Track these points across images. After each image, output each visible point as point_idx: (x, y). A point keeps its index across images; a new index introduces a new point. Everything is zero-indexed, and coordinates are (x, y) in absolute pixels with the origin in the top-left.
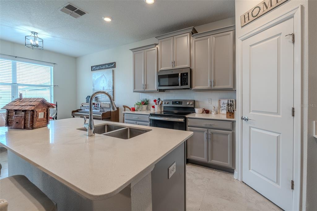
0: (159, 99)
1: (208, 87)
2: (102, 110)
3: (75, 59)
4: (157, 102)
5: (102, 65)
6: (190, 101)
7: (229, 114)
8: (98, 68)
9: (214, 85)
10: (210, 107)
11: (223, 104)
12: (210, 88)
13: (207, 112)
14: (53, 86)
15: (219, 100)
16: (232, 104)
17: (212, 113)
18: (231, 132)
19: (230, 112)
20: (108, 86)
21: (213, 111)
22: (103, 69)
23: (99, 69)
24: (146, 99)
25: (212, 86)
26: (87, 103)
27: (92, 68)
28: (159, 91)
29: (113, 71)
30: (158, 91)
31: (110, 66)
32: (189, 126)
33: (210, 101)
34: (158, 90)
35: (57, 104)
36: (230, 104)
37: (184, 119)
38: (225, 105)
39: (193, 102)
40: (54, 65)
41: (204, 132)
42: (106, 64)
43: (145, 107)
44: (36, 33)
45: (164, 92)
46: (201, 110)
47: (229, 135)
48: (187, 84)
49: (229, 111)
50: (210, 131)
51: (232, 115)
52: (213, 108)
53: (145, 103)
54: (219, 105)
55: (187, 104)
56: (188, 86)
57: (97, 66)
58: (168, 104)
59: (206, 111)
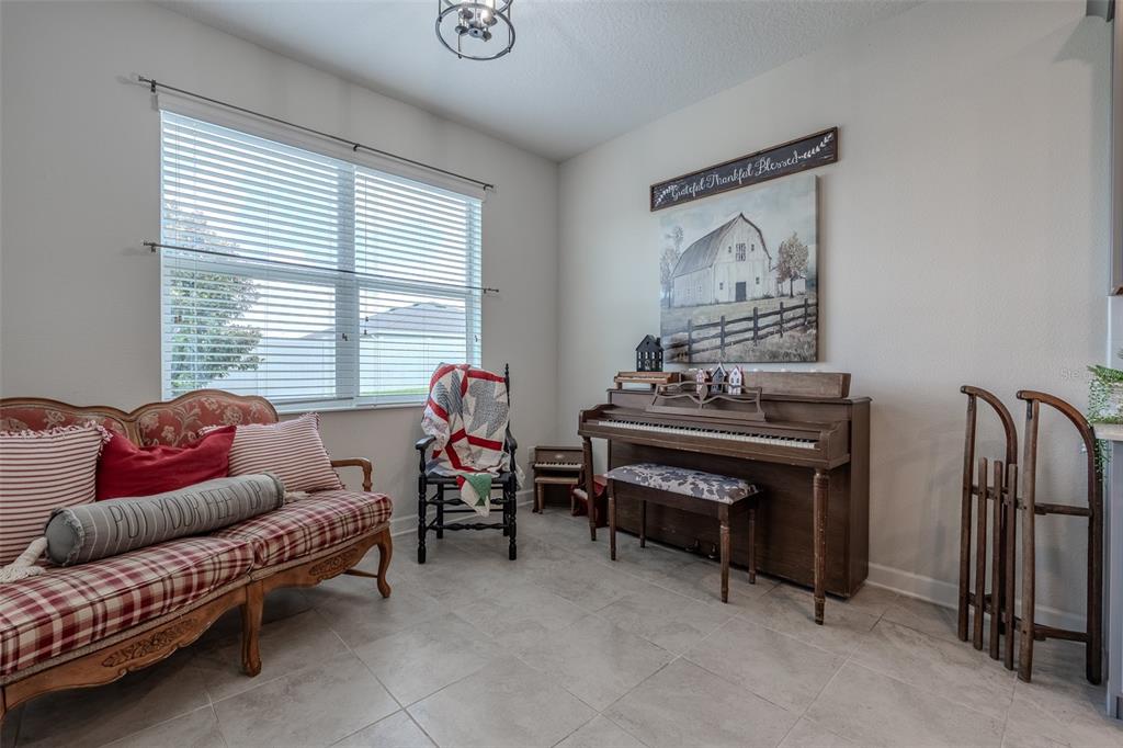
3: (555, 169)
5: (724, 168)
8: (695, 188)
14: (478, 293)
20: (776, 274)
22: (734, 185)
23: (707, 192)
26: (639, 370)
27: (653, 196)
29: (820, 184)
31: (787, 163)
35: (507, 373)
40: (483, 191)
42: (759, 154)
57: (690, 178)
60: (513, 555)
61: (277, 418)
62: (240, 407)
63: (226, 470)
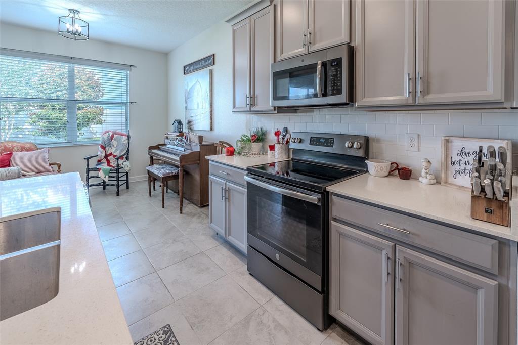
0: (286, 130)
1: (405, 96)
2: (189, 147)
3: (165, 55)
4: (281, 136)
5: (196, 61)
6: (353, 138)
7: (483, 205)
8: (192, 69)
9: (426, 91)
10: (413, 159)
11: (462, 153)
12: (411, 102)
13: (405, 174)
15: (447, 141)
16: (500, 166)
17: (421, 179)
18: (493, 283)
19: (490, 195)
20: (203, 101)
21: (423, 173)
22: (198, 69)
23: (194, 71)
24: (261, 129)
25: (418, 94)
26: (174, 132)
27: (184, 70)
28: (278, 112)
29: (211, 72)
30: (276, 112)
31: (207, 63)
32: (335, 220)
33: (416, 143)
34: (275, 110)
35: (129, 133)
36: (486, 167)
37: (320, 196)
38: (467, 159)
39: (362, 141)
40: (130, 68)
41: (381, 250)
42: (201, 60)
43: (256, 146)
44: (77, 11)
45: (296, 113)
46: (385, 167)
47: (481, 294)
48: (339, 92)
49: (483, 190)
50: (404, 253)
51: (497, 212)
52: (425, 164)
53: (259, 137)
54: (447, 155)
55: (346, 145)
56: (343, 98)
57: (191, 65)
58: (301, 144)
59: (399, 170)
60: (118, 194)
61: (37, 149)
62: (21, 146)
63: (9, 166)
